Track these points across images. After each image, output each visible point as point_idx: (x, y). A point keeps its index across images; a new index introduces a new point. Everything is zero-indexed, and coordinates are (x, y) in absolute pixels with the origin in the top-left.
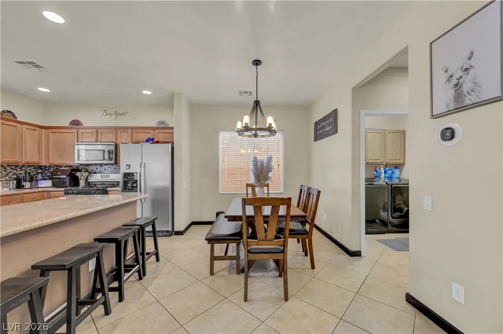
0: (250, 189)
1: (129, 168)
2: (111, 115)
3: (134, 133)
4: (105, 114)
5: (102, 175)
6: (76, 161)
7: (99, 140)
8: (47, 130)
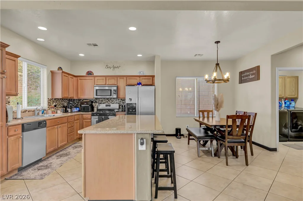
0: (201, 113)
1: (131, 101)
2: (110, 68)
3: (128, 79)
4: (107, 67)
5: (106, 105)
6: (96, 97)
7: (107, 84)
8: (77, 78)
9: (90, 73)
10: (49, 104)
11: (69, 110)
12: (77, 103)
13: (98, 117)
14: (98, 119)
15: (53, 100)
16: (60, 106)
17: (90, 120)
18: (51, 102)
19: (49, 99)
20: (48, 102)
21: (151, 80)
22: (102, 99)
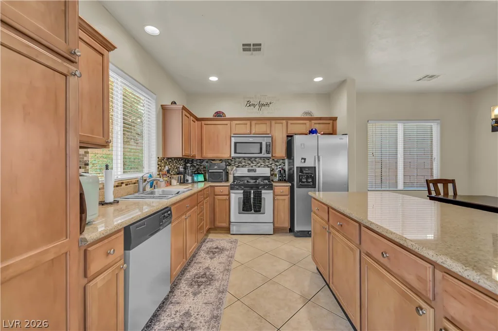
0: (431, 185)
1: (305, 162)
2: (254, 105)
3: (289, 124)
4: (248, 105)
5: (248, 170)
6: (233, 155)
7: (253, 132)
8: (200, 122)
9: (219, 115)
10: (160, 168)
11: (189, 178)
12: (197, 167)
13: (242, 191)
14: (244, 195)
15: (165, 160)
16: (174, 172)
17: (227, 197)
18: (163, 165)
19: (160, 158)
20: (158, 165)
21: (331, 126)
22: (240, 160)
